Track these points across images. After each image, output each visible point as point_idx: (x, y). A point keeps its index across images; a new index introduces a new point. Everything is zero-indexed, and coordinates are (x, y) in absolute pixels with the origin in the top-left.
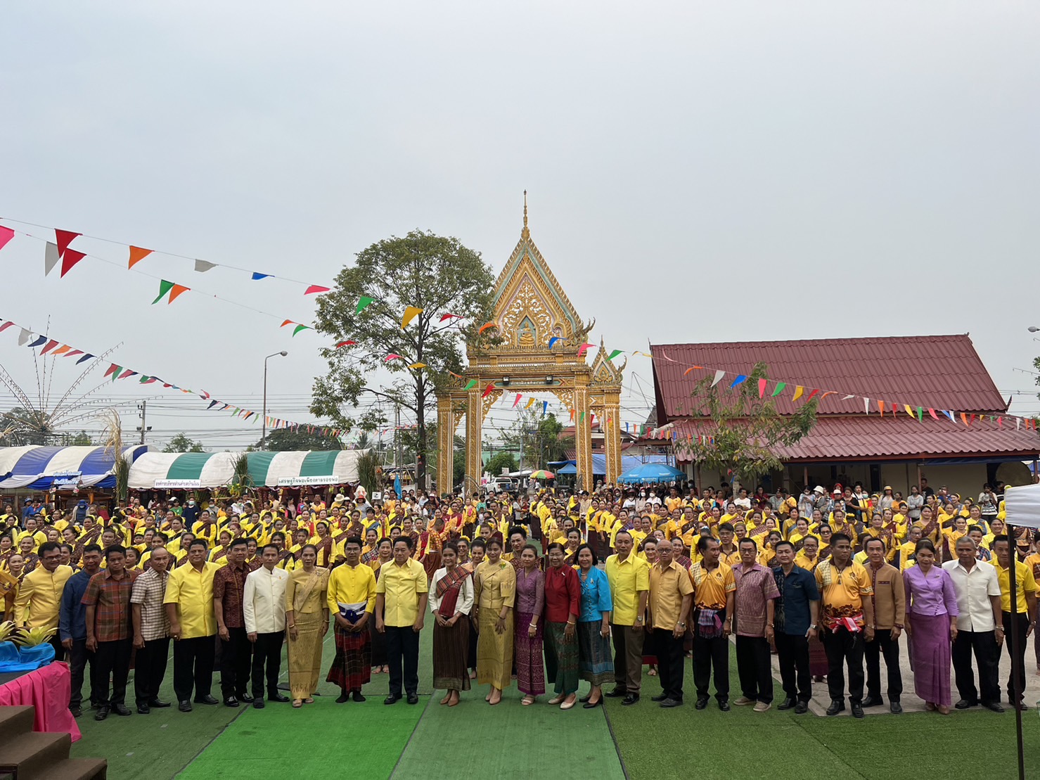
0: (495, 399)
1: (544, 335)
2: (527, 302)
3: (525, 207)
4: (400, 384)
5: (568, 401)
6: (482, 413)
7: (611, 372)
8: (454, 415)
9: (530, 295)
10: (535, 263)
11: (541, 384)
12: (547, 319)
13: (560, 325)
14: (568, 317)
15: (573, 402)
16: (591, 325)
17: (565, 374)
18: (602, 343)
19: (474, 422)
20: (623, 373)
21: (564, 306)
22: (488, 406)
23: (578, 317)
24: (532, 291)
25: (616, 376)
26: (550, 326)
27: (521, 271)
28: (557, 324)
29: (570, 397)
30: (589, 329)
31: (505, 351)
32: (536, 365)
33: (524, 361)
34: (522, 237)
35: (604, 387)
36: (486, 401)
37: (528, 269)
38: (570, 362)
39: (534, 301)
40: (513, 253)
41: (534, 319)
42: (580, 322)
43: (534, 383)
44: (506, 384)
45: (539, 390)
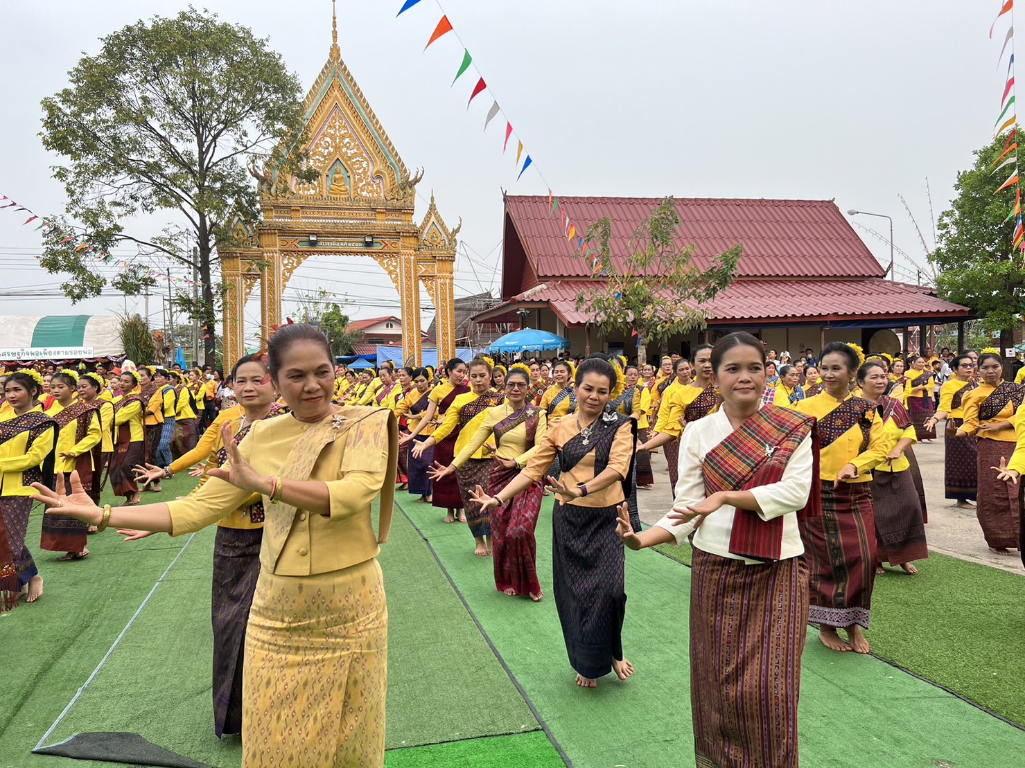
0: (299, 263)
1: (361, 185)
2: (338, 141)
3: (334, 18)
4: (174, 231)
5: (392, 268)
6: (282, 280)
7: (444, 235)
8: (244, 281)
9: (342, 132)
10: (348, 92)
11: (359, 247)
12: (365, 164)
13: (382, 173)
14: (391, 163)
15: (398, 270)
16: (419, 176)
17: (388, 235)
18: (432, 198)
19: (272, 291)
20: (457, 237)
21: (386, 150)
22: (290, 271)
23: (403, 165)
24: (345, 127)
25: (449, 240)
26: (369, 173)
27: (331, 100)
28: (377, 172)
29: (394, 264)
30: (417, 181)
31: (311, 202)
32: (351, 222)
33: (336, 216)
34: (331, 56)
35: (436, 253)
36: (287, 264)
37: (340, 99)
38: (394, 220)
39: (347, 140)
40: (320, 76)
41: (347, 164)
42: (405, 171)
43: (350, 244)
44: (313, 244)
45: (356, 253)
